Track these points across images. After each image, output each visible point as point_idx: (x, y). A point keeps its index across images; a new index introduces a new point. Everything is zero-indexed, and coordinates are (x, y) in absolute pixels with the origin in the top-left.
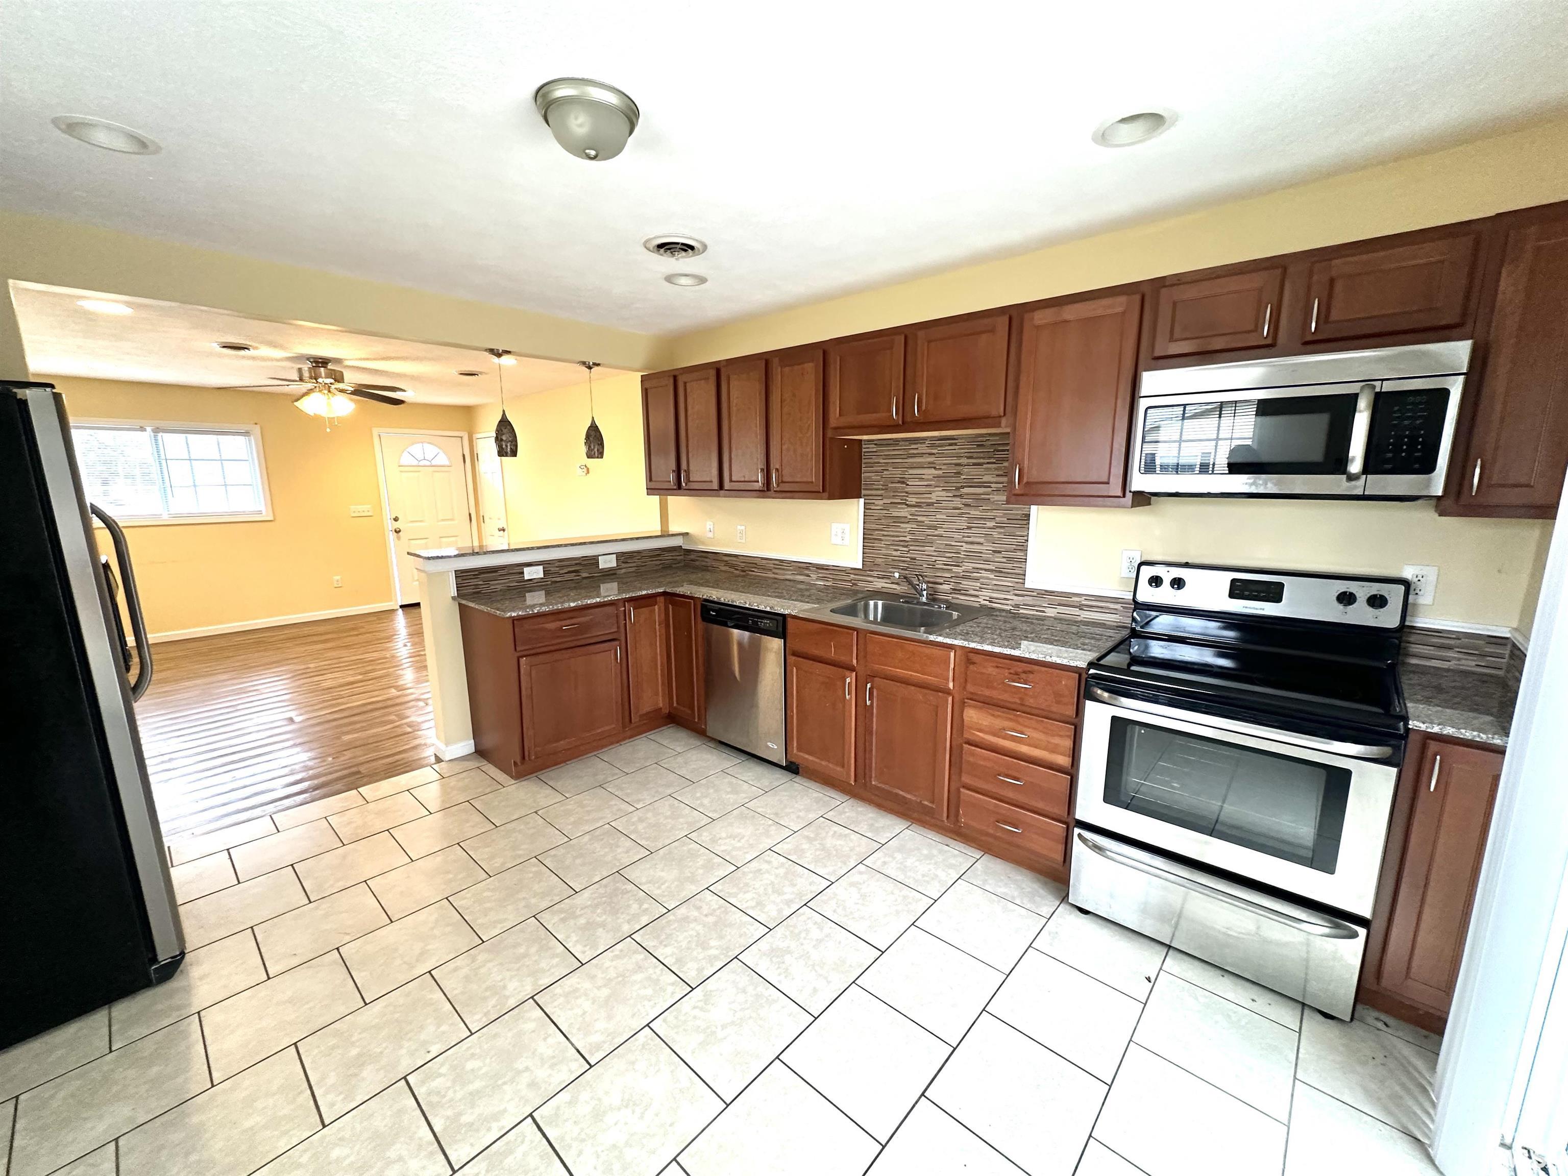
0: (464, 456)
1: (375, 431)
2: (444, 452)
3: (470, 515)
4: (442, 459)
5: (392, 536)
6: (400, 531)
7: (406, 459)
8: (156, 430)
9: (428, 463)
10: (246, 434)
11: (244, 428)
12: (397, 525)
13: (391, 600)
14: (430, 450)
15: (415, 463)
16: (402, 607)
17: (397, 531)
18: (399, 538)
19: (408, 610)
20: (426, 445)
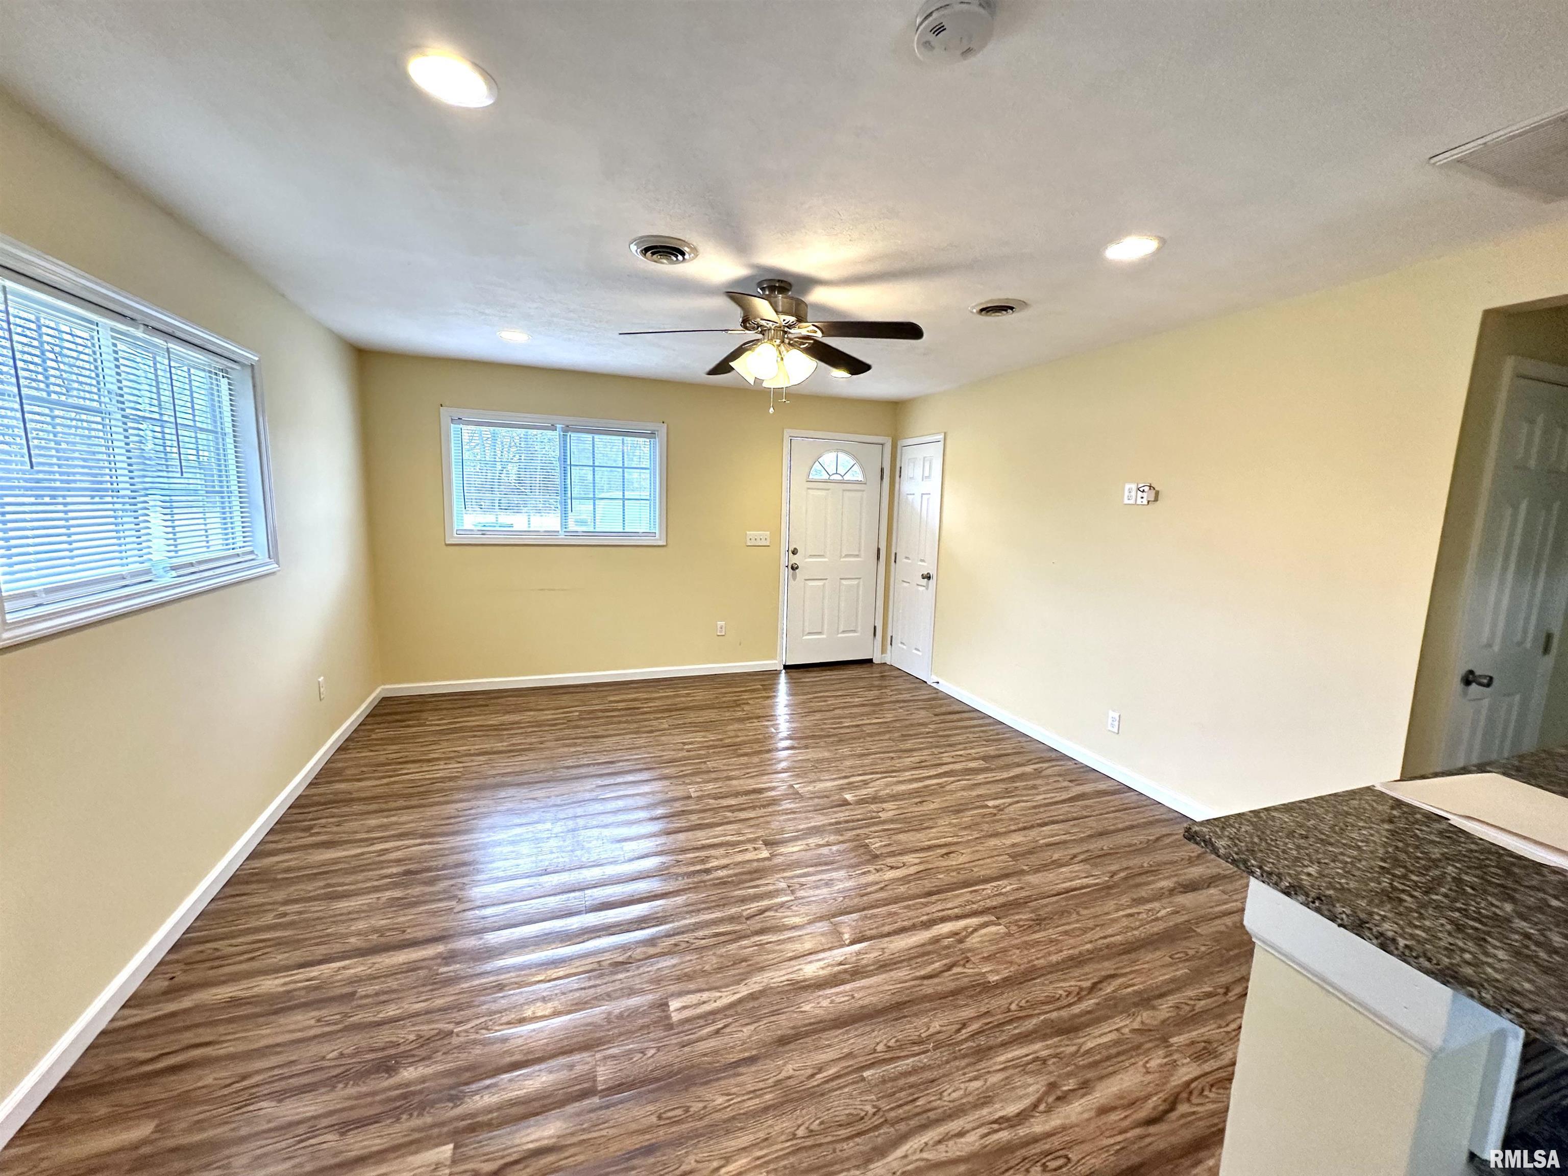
0: (882, 470)
1: (787, 433)
2: (861, 466)
3: (879, 550)
4: (857, 474)
5: (785, 573)
6: (797, 568)
7: (818, 474)
8: (567, 429)
9: (839, 478)
10: (652, 435)
11: (650, 427)
12: (794, 559)
13: (774, 658)
14: (846, 460)
15: (826, 477)
16: (786, 667)
17: (794, 568)
18: (794, 578)
19: (795, 674)
20: (841, 455)
